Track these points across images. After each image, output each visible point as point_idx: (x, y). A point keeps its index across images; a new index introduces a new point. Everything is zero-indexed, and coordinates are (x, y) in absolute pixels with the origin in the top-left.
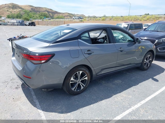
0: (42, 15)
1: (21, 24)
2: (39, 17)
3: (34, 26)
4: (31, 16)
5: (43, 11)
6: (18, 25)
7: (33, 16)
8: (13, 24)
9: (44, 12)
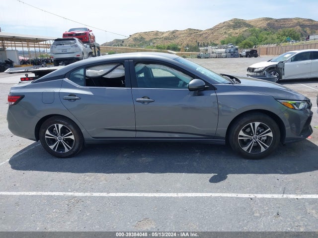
0: (285, 35)
1: (232, 55)
2: (278, 38)
3: (255, 57)
4: (263, 38)
5: (291, 25)
6: (226, 57)
7: (266, 39)
8: (219, 56)
9: (294, 26)
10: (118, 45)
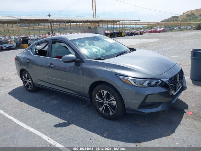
10: (173, 21)
